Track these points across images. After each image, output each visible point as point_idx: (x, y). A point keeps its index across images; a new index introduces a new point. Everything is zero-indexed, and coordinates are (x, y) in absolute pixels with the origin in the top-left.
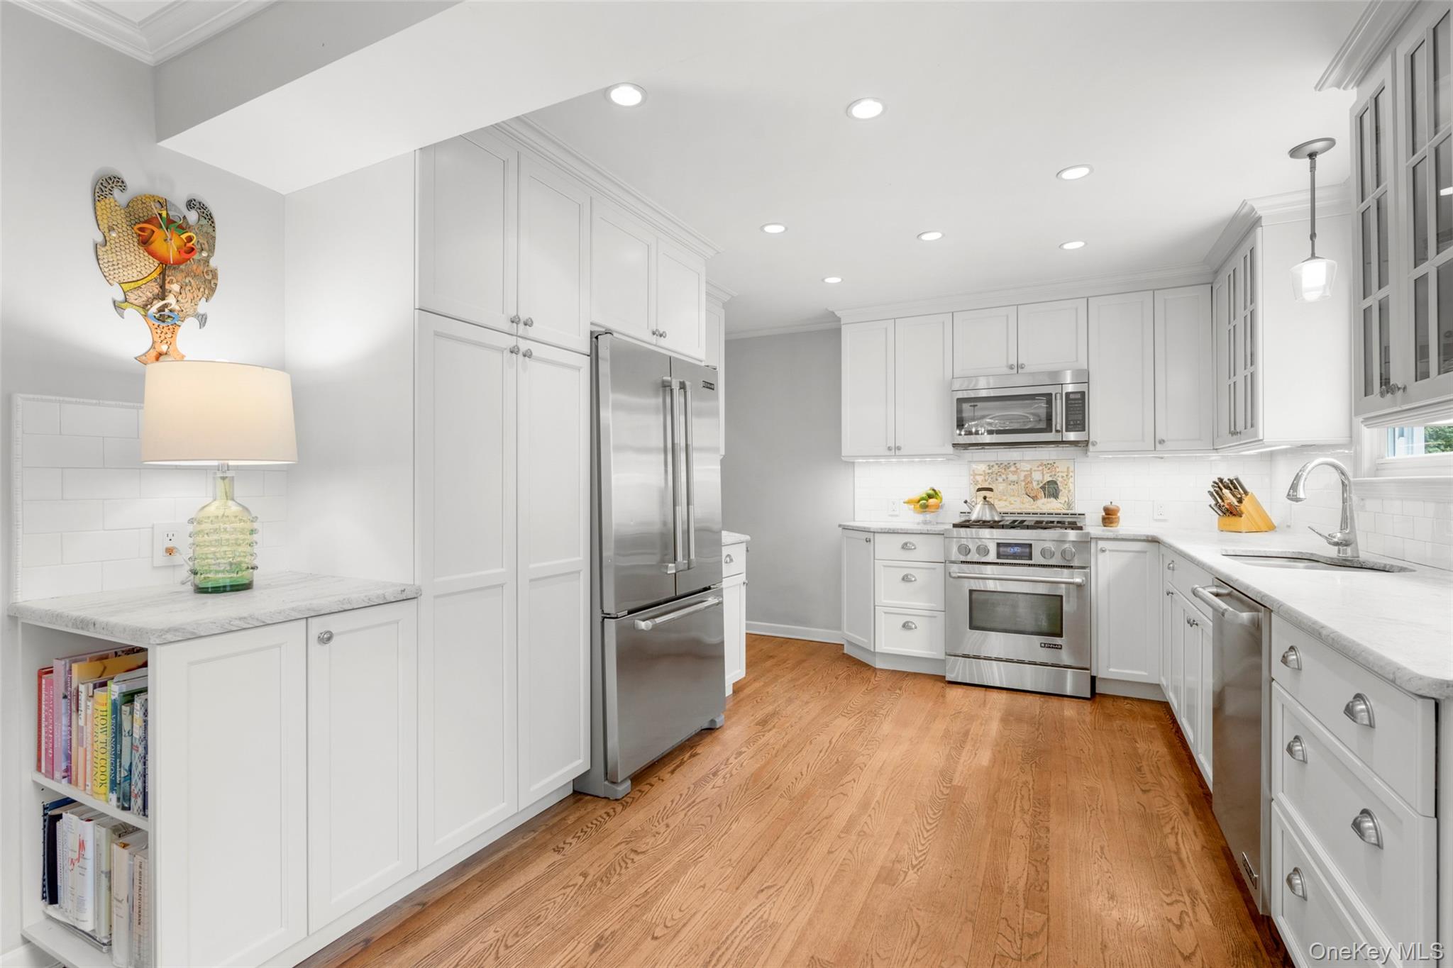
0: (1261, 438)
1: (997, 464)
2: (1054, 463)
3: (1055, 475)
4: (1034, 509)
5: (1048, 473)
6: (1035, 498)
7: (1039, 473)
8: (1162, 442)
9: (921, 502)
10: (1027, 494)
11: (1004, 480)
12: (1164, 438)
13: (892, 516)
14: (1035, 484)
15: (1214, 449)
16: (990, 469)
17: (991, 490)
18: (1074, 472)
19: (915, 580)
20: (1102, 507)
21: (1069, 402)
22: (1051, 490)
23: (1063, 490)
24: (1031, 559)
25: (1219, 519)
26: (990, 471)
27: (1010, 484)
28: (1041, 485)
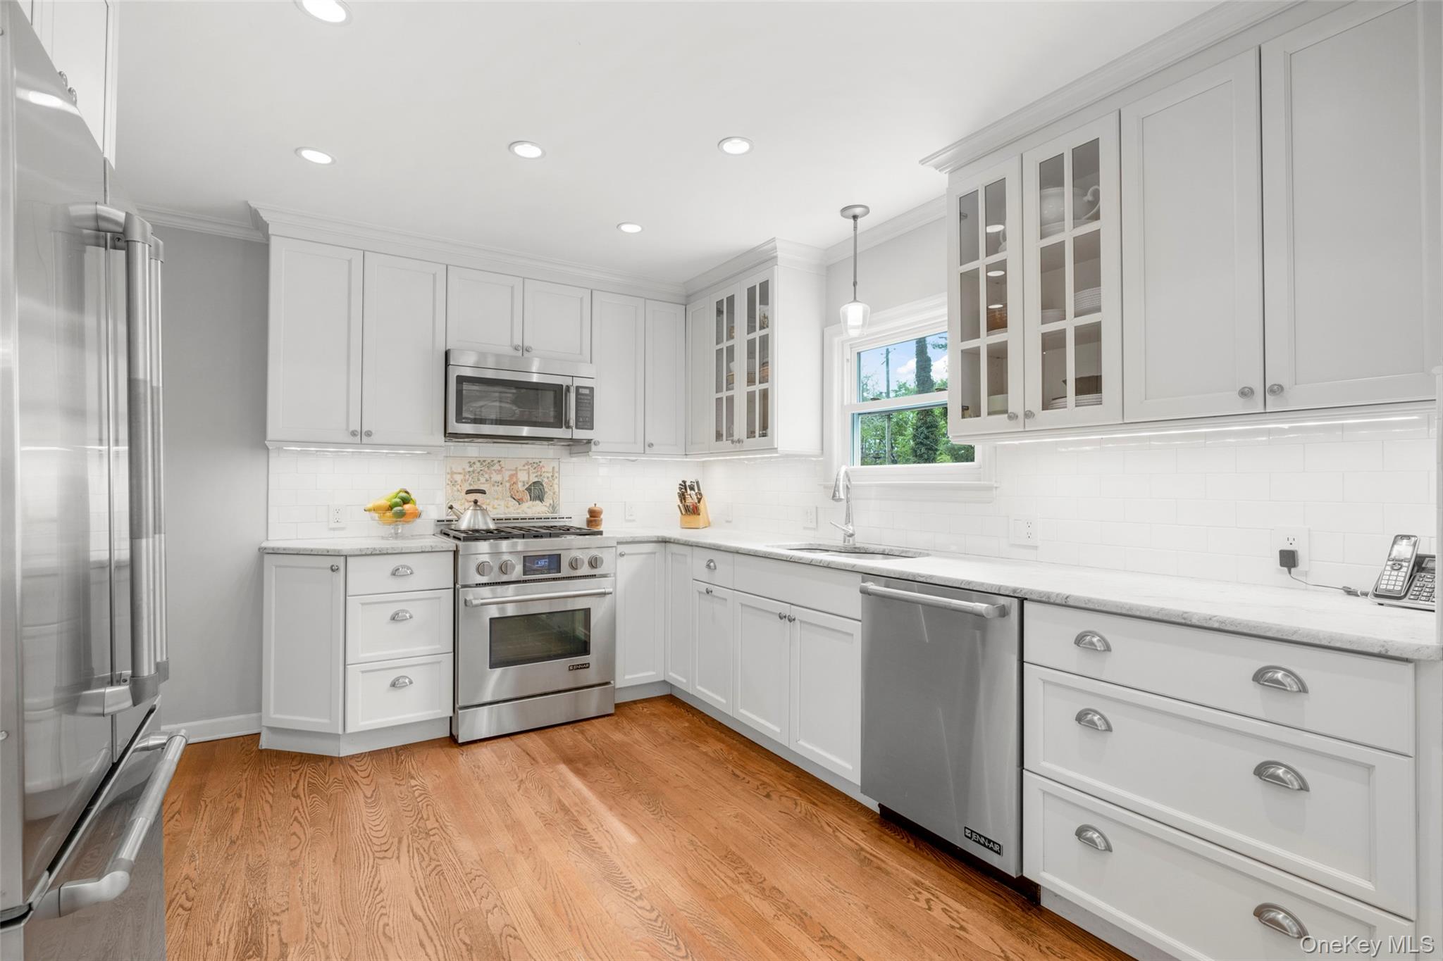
0: (776, 447)
1: (479, 461)
2: (540, 462)
3: (541, 476)
4: (519, 513)
5: (533, 473)
6: (519, 501)
7: (525, 472)
8: (651, 445)
9: (395, 509)
10: (512, 497)
11: (487, 480)
12: (652, 442)
13: (334, 529)
14: (520, 484)
15: (686, 455)
16: (471, 466)
17: (483, 492)
18: (559, 472)
19: (411, 617)
20: (587, 510)
21: (579, 396)
22: (536, 491)
23: (549, 492)
24: (560, 572)
25: (681, 518)
26: (471, 469)
27: (494, 485)
28: (527, 486)
